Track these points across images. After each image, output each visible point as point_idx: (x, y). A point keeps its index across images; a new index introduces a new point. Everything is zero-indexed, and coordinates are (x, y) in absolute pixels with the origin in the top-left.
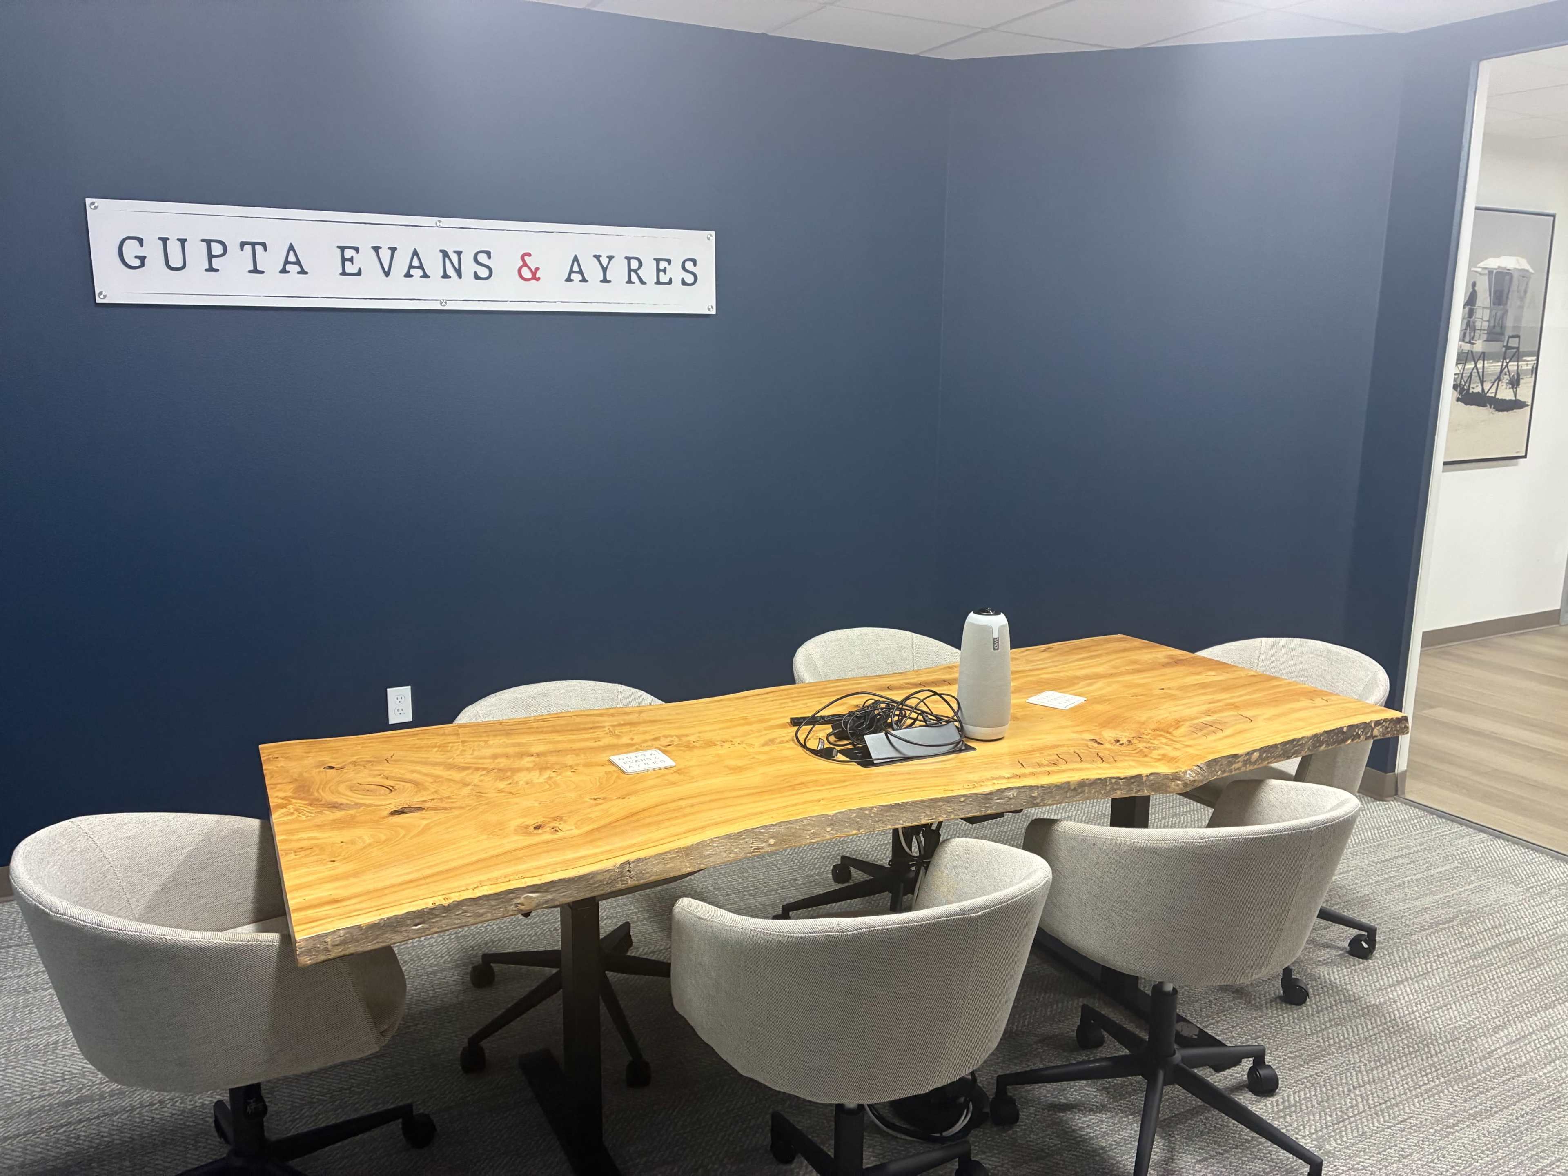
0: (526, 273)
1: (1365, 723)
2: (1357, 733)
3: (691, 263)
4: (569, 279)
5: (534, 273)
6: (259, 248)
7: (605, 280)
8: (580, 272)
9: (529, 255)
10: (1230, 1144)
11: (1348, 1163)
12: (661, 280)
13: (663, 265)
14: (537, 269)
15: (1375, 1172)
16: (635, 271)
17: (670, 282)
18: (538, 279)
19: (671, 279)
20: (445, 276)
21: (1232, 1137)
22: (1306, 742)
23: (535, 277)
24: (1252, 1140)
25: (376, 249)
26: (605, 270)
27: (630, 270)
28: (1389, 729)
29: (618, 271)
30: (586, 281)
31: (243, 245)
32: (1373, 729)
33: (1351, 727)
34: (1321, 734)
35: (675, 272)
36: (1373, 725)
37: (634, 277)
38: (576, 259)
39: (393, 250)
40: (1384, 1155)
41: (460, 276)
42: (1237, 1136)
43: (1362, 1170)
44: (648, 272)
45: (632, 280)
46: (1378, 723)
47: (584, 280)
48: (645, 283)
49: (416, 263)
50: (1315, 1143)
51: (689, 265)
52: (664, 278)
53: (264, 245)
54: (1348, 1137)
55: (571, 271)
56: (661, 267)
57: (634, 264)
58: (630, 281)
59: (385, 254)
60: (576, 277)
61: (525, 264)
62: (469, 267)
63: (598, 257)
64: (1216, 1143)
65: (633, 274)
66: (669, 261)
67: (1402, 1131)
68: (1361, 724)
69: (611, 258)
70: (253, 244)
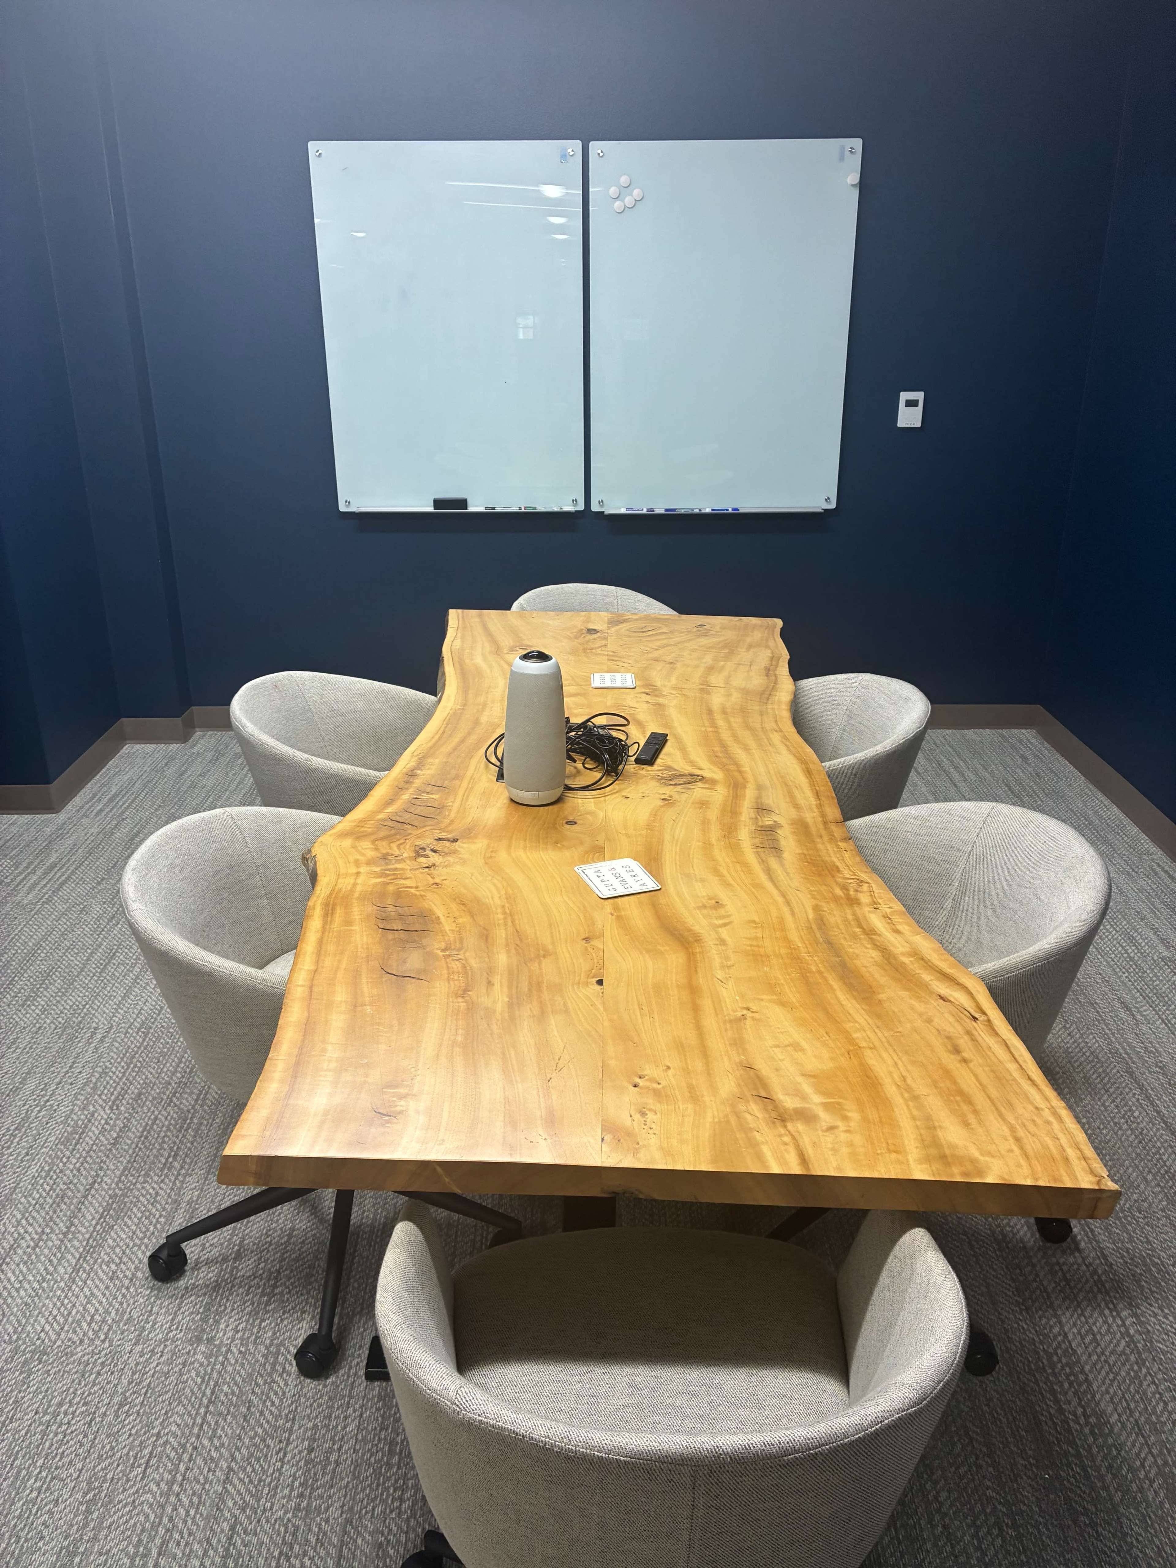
10: (286, 1269)
11: (171, 1344)
15: (141, 1356)
21: (290, 1278)
24: (273, 1291)
40: (143, 1388)
42: (287, 1283)
43: (154, 1349)
50: (217, 1342)
54: (192, 1378)
64: (297, 1259)
67: (141, 1443)
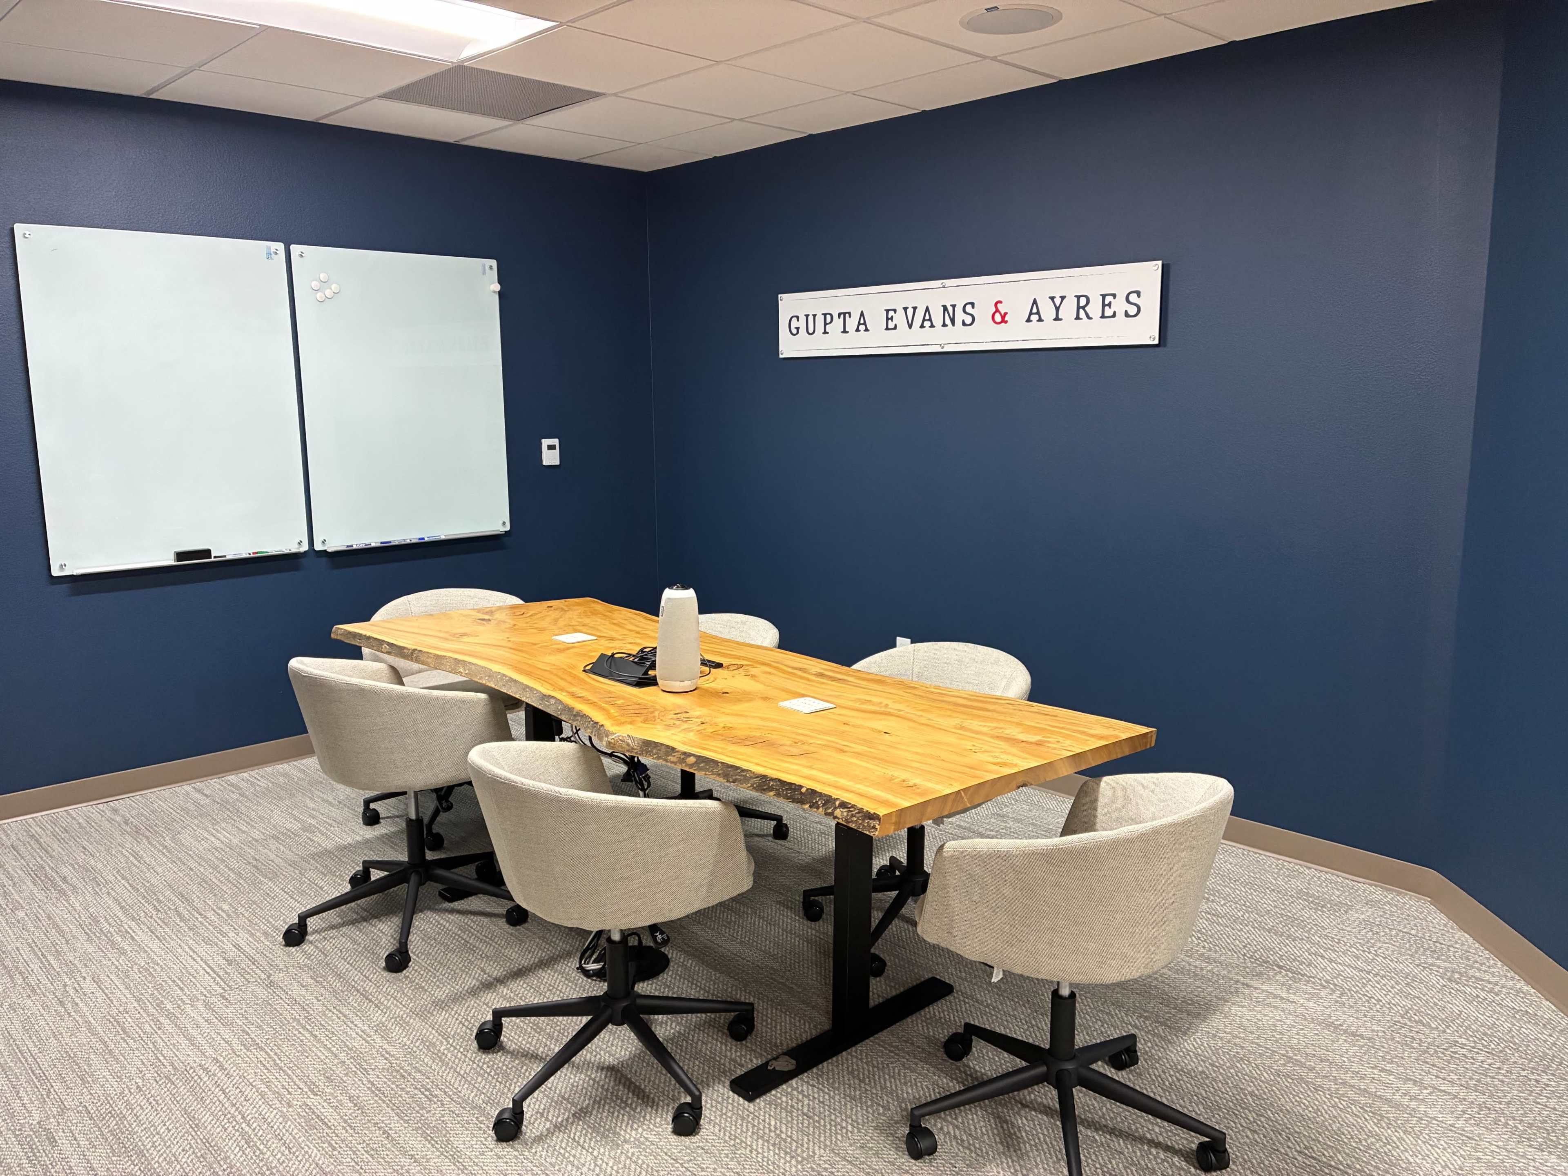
0: (998, 318)
1: (830, 797)
2: (817, 802)
3: (1135, 295)
4: (1028, 320)
5: (1003, 317)
6: (847, 315)
7: (1057, 319)
8: (1038, 313)
9: (1000, 302)
12: (1106, 315)
13: (1108, 299)
14: (1006, 314)
16: (1083, 308)
17: (1114, 315)
18: (1006, 322)
19: (1115, 313)
20: (944, 325)
22: (751, 778)
23: (1004, 321)
25: (905, 309)
26: (1057, 309)
27: (1079, 308)
28: (855, 819)
29: (1068, 309)
30: (1042, 321)
31: (840, 314)
32: (835, 808)
33: (813, 792)
34: (772, 780)
35: (1119, 305)
36: (837, 803)
37: (1082, 314)
38: (1035, 302)
39: (915, 308)
41: (953, 324)
44: (1095, 308)
45: (1081, 316)
46: (843, 805)
47: (1040, 320)
48: (1091, 318)
49: (927, 317)
51: (1133, 298)
52: (1108, 312)
53: (849, 313)
55: (1031, 313)
56: (1107, 302)
57: (1083, 301)
58: (1078, 318)
59: (910, 312)
60: (1034, 318)
61: (997, 311)
62: (960, 316)
63: (1052, 298)
65: (1081, 311)
66: (1114, 296)
68: (826, 795)
69: (1063, 298)
70: (844, 314)
